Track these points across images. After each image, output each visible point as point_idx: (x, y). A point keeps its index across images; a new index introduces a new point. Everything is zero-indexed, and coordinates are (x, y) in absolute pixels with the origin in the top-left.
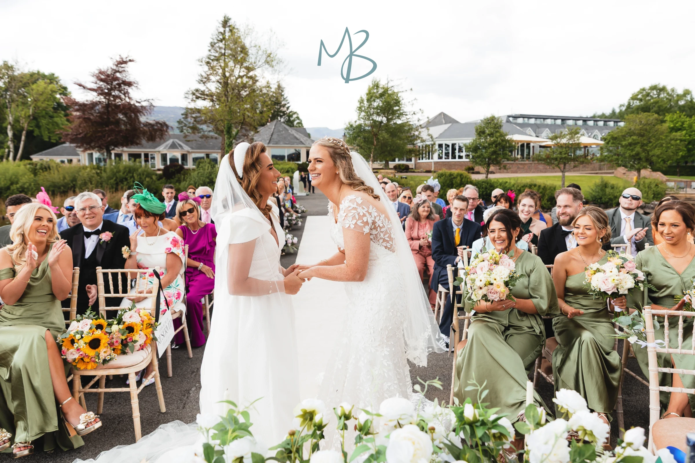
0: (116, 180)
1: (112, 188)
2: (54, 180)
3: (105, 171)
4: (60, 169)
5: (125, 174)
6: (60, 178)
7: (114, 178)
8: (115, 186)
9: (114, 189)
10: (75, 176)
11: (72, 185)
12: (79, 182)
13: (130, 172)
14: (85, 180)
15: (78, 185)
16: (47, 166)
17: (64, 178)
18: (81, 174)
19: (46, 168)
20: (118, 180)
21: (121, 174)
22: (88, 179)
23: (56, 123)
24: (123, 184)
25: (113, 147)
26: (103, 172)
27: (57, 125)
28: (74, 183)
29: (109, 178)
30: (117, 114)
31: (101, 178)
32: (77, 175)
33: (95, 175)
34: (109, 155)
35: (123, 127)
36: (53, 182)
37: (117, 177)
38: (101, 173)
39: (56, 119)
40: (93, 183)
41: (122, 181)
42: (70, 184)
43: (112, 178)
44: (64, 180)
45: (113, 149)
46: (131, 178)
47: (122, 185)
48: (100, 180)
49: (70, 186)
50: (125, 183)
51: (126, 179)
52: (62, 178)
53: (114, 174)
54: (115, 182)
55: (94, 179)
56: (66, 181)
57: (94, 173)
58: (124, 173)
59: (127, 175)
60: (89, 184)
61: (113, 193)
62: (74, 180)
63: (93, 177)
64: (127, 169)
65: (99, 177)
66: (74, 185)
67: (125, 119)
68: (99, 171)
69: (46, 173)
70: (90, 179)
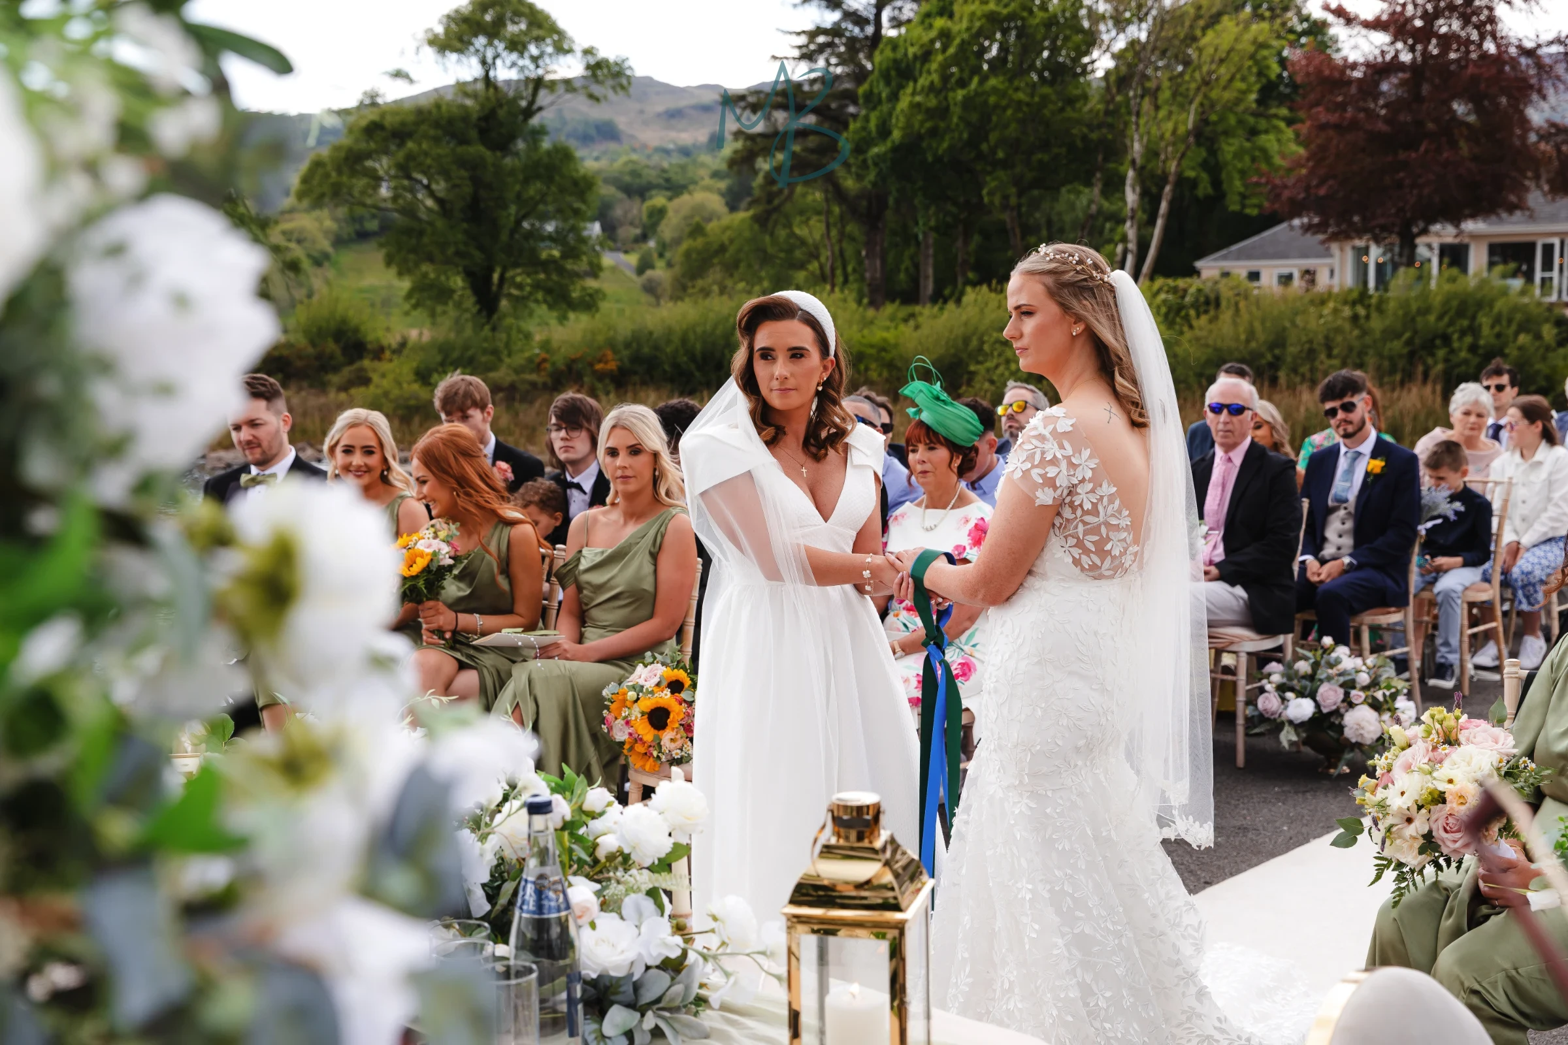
0: (1409, 342)
1: (1392, 371)
2: (1219, 343)
3: (1380, 308)
4: (1242, 305)
5: (1446, 319)
6: (1237, 339)
7: (1407, 335)
8: (1401, 364)
9: (1398, 377)
10: (1284, 329)
11: (1269, 357)
12: (1292, 350)
13: (1461, 312)
14: (1310, 342)
15: (1289, 359)
16: (1212, 296)
17: (1251, 334)
18: (1299, 320)
19: (1207, 302)
20: (1417, 341)
21: (1432, 318)
22: (1320, 338)
23: (1264, 151)
24: (1433, 355)
25: (1421, 224)
26: (1374, 315)
27: (1267, 158)
28: (1277, 352)
29: (1391, 334)
30: (1447, 103)
31: (1365, 333)
32: (1287, 324)
33: (1347, 326)
34: (1406, 252)
35: (1464, 148)
36: (1216, 349)
37: (1415, 332)
38: (1368, 317)
39: (1268, 141)
40: (1335, 352)
41: (1429, 347)
42: (1262, 356)
43: (1398, 336)
44: (1248, 341)
45: (1425, 232)
46: (1463, 333)
47: (1430, 361)
48: (1356, 344)
49: (1264, 362)
50: (1441, 353)
51: (1446, 339)
52: (1243, 337)
53: (1409, 320)
54: (1405, 351)
55: (1339, 339)
56: (1253, 345)
57: (1344, 319)
58: (1440, 317)
59: (1451, 323)
60: (1323, 356)
61: (1393, 390)
62: (1279, 341)
63: (1338, 330)
64: (1455, 303)
65: (1356, 332)
66: (1277, 358)
67: (1472, 118)
68: (1361, 311)
69: (1204, 319)
70: (1327, 338)
